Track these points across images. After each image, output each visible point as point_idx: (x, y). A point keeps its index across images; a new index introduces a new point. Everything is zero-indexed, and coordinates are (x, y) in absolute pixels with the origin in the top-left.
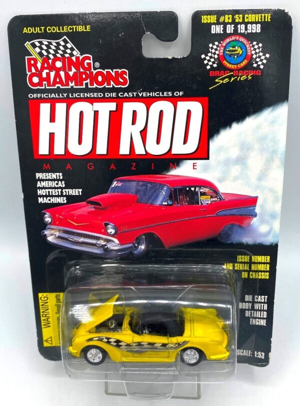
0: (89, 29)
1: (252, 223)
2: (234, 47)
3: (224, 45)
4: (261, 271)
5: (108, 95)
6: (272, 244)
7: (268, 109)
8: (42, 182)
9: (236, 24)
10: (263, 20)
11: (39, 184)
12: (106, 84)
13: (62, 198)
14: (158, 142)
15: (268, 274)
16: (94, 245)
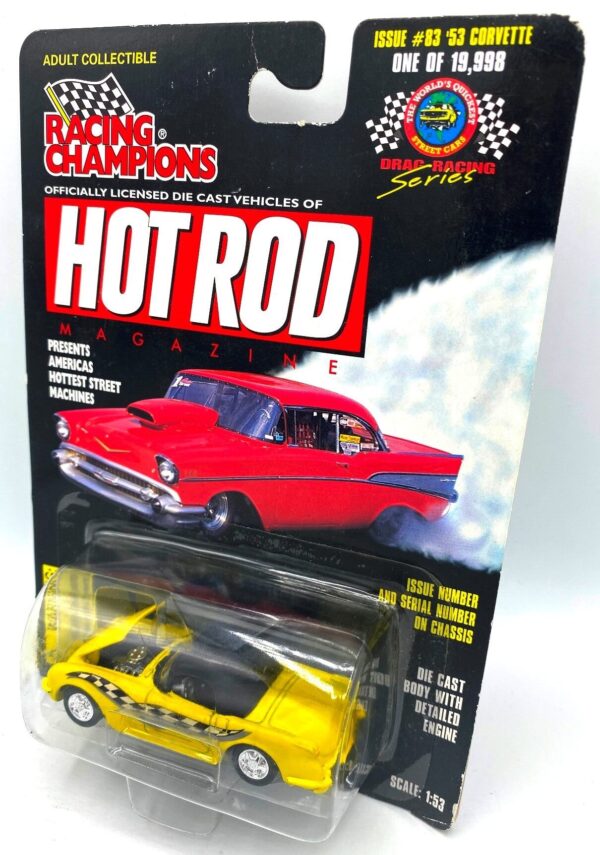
0: (153, 60)
1: (445, 512)
2: (439, 105)
3: (417, 99)
4: (458, 625)
5: (177, 196)
6: (487, 569)
8: (56, 358)
9: (448, 52)
10: (513, 42)
12: (175, 174)
13: (88, 393)
14: (264, 305)
15: (471, 632)
16: (137, 495)
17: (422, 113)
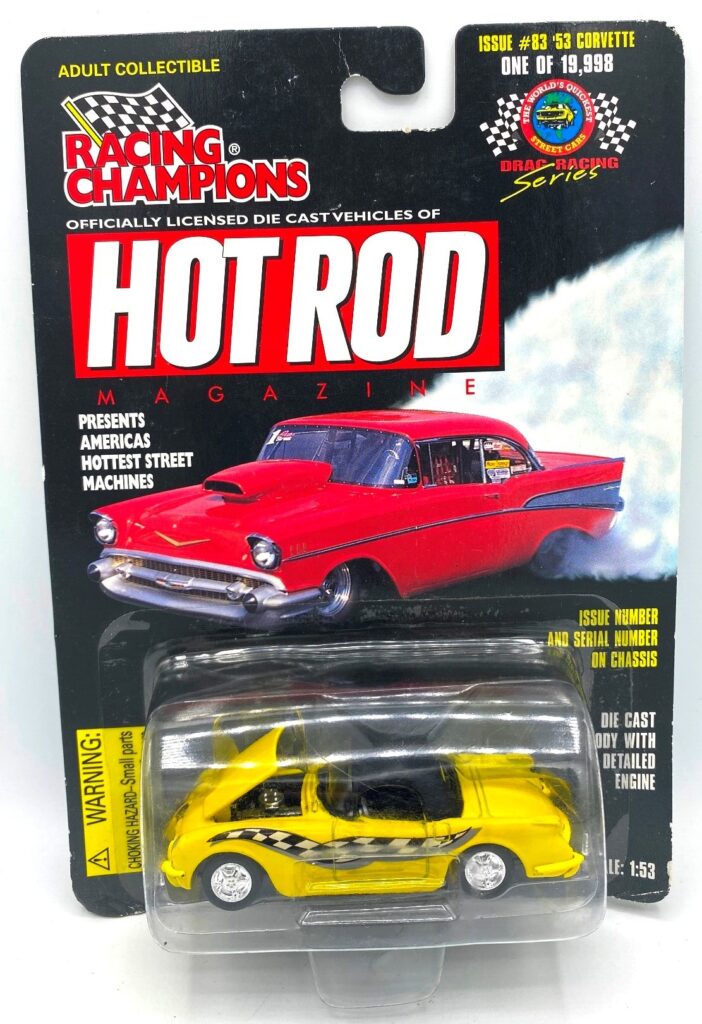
0: (216, 68)
1: (612, 524)
2: (554, 105)
3: (532, 100)
4: (639, 649)
5: (259, 219)
6: (663, 576)
7: (638, 246)
8: (93, 437)
9: (558, 55)
10: (618, 46)
11: (85, 443)
12: (255, 194)
13: (144, 476)
14: (381, 330)
15: (655, 653)
16: (222, 595)
17: (538, 114)
